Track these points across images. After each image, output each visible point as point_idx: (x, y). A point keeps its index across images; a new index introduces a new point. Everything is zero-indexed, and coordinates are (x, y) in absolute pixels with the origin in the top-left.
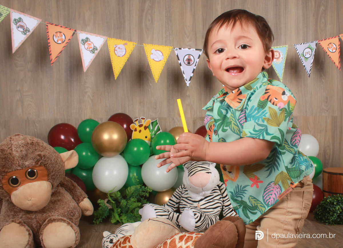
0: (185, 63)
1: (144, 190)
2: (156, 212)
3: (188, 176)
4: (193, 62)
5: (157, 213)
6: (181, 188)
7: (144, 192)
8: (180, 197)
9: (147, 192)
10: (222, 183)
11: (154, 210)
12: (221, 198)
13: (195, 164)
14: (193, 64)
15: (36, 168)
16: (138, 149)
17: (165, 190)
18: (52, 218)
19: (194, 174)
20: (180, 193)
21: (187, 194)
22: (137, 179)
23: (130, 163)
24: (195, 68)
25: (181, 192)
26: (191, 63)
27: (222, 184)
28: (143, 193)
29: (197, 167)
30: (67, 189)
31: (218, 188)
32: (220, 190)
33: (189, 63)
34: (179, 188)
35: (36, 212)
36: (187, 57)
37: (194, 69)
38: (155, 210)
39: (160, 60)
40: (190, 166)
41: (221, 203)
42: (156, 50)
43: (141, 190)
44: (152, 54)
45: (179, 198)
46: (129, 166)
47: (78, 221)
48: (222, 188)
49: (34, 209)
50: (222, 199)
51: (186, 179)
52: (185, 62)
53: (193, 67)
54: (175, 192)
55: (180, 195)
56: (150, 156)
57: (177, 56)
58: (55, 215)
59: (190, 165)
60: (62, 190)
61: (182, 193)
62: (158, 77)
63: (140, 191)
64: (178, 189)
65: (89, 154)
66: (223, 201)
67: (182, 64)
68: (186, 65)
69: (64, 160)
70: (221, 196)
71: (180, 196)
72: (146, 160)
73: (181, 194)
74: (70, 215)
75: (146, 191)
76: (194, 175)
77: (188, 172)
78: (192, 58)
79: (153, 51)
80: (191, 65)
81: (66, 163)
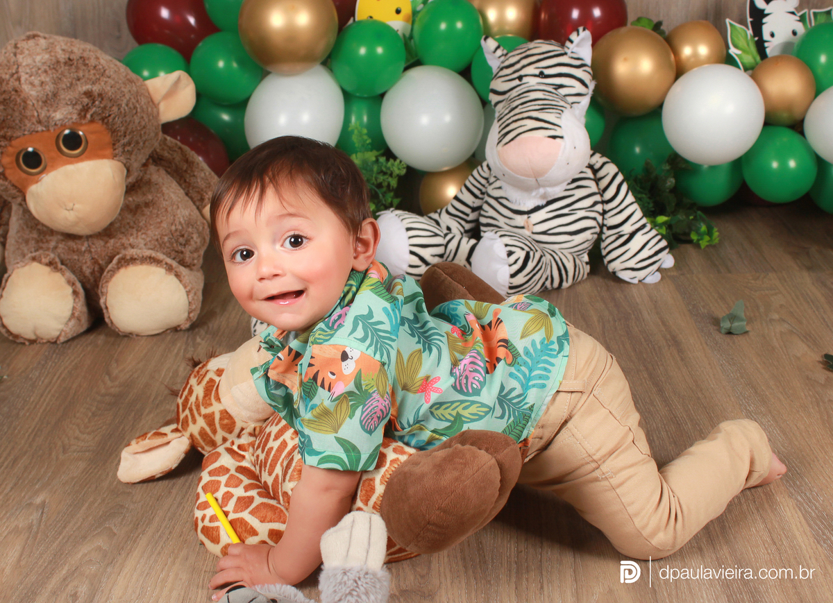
1: (384, 169)
2: (410, 238)
3: (497, 141)
5: (411, 239)
6: (485, 168)
7: (385, 174)
8: (483, 193)
9: (391, 175)
10: (605, 159)
11: (405, 230)
12: (595, 203)
13: (520, 107)
15: (84, 128)
16: (371, 52)
17: (446, 169)
19: (512, 139)
20: (483, 181)
21: (500, 188)
22: (365, 137)
23: (348, 89)
25: (486, 179)
27: (604, 164)
28: (381, 178)
29: (523, 119)
30: (169, 170)
31: (590, 174)
32: (597, 181)
34: (482, 167)
38: (408, 229)
40: (506, 114)
41: (594, 219)
43: (375, 168)
45: (480, 196)
46: (347, 96)
47: (199, 256)
48: (601, 174)
50: (599, 208)
51: (493, 152)
54: (471, 178)
55: (483, 186)
56: (406, 69)
59: (507, 111)
60: (158, 176)
61: (488, 182)
63: (372, 170)
64: (479, 168)
65: (235, 65)
66: (604, 212)
69: (157, 97)
70: (598, 198)
71: (484, 190)
72: (393, 81)
73: (487, 185)
74: (177, 241)
75: (389, 172)
76: (512, 143)
77: (499, 132)
81: (162, 107)
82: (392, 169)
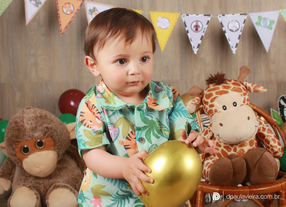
0: (192, 30)
4: (201, 29)
14: (201, 30)
18: (58, 184)
24: (203, 34)
26: (199, 29)
33: (197, 30)
35: (43, 178)
36: (194, 24)
37: (202, 36)
39: (167, 28)
42: (162, 18)
44: (159, 21)
49: (42, 175)
52: (193, 28)
53: (201, 33)
57: (185, 23)
58: (60, 181)
62: (164, 46)
67: (190, 31)
68: (194, 31)
78: (199, 24)
79: (160, 19)
80: (199, 31)
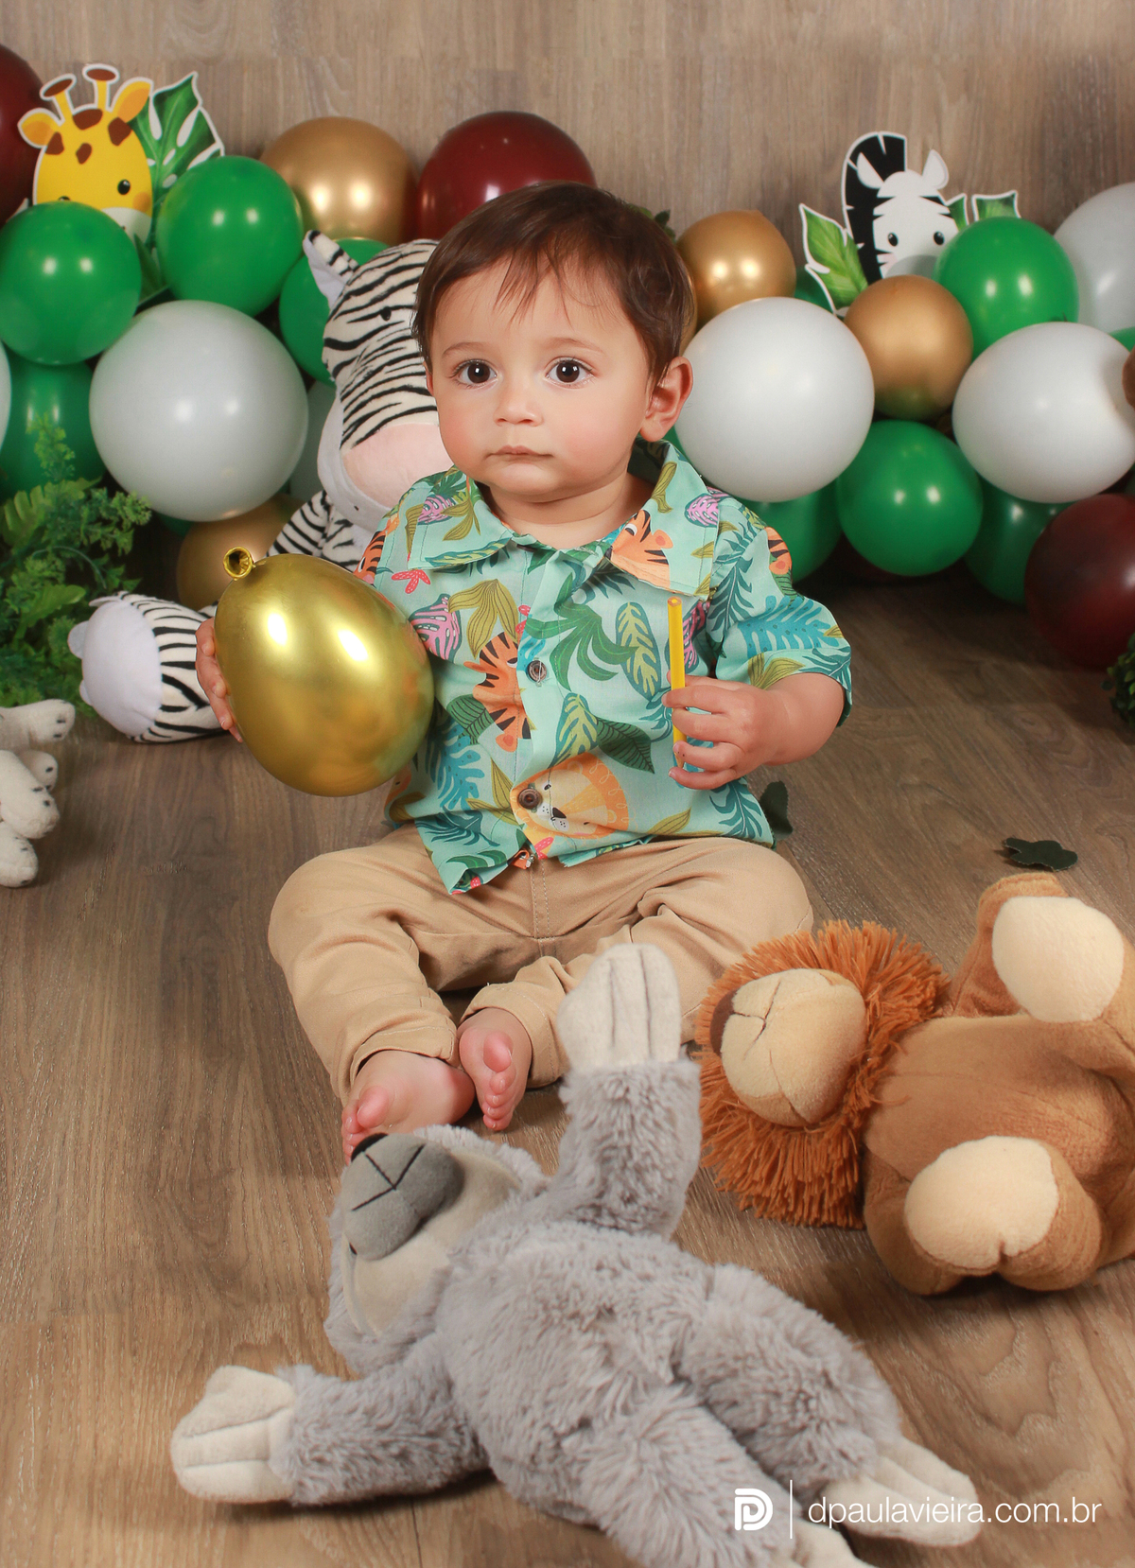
1: (104, 514)
2: (162, 648)
3: (341, 438)
5: (165, 652)
6: (318, 507)
7: (106, 523)
9: (119, 525)
11: (152, 634)
13: (387, 369)
17: (231, 514)
19: (372, 433)
20: (314, 535)
21: (350, 543)
22: (62, 447)
23: (19, 348)
25: (321, 529)
28: (98, 532)
29: (393, 391)
34: (311, 504)
38: (158, 631)
40: (359, 385)
43: (85, 513)
46: (18, 364)
51: (334, 464)
54: (288, 530)
55: (314, 543)
56: (141, 309)
59: (360, 379)
61: (324, 536)
63: (78, 518)
64: (306, 508)
72: (115, 333)
73: (322, 542)
75: (115, 519)
76: (372, 439)
77: (345, 420)
82: (120, 513)
